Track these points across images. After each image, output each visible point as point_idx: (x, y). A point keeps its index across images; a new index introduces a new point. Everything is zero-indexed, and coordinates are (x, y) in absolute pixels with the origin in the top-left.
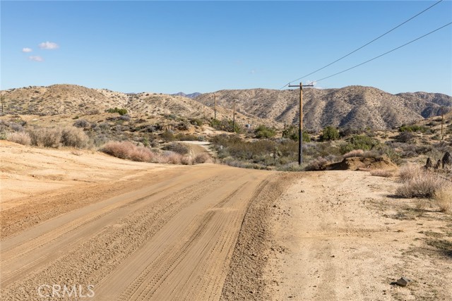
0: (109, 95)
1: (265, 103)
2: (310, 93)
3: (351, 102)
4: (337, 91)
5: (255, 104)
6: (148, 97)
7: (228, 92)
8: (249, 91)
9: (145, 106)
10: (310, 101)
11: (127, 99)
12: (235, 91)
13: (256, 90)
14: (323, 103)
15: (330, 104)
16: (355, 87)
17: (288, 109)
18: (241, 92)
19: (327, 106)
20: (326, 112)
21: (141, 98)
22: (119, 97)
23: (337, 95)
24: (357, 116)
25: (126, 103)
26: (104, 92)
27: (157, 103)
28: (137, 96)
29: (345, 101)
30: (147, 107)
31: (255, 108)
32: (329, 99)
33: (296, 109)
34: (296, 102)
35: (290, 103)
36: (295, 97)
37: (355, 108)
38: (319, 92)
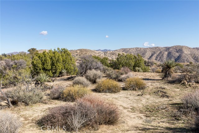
1: (142, 53)
2: (159, 49)
3: (177, 52)
4: (170, 48)
6: (110, 52)
8: (133, 49)
10: (161, 52)
12: (127, 49)
13: (136, 48)
14: (166, 53)
15: (169, 54)
16: (177, 46)
17: (152, 55)
18: (130, 49)
19: (168, 54)
20: (168, 56)
21: (108, 53)
23: (171, 49)
24: (182, 58)
29: (175, 52)
32: (168, 51)
33: (155, 55)
34: (155, 53)
35: (152, 53)
36: (154, 51)
37: (180, 54)
38: (162, 48)
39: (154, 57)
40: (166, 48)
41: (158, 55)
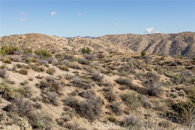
0: (57, 39)
1: (135, 42)
2: (161, 36)
3: (186, 41)
4: (177, 35)
5: (129, 43)
6: (78, 40)
7: (111, 36)
8: (124, 35)
9: (79, 45)
10: (162, 41)
11: (67, 41)
12: (115, 35)
13: (128, 35)
14: (170, 42)
15: (174, 43)
16: (187, 32)
17: (150, 45)
18: (119, 36)
19: (172, 44)
20: (172, 47)
21: (75, 40)
22: (62, 40)
23: (177, 37)
24: (191, 50)
25: (67, 44)
26: (54, 37)
27: (84, 43)
28: (72, 39)
29: (183, 40)
30: (80, 46)
31: (130, 45)
32: (173, 40)
33: (154, 45)
34: (153, 42)
35: (150, 42)
36: (152, 38)
37: (189, 45)
38: (165, 35)
39: (151, 49)
40: (171, 35)
41: (157, 46)
